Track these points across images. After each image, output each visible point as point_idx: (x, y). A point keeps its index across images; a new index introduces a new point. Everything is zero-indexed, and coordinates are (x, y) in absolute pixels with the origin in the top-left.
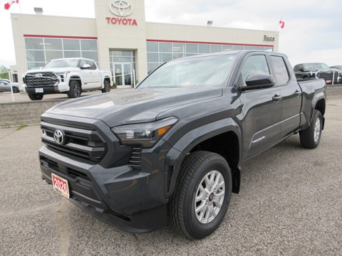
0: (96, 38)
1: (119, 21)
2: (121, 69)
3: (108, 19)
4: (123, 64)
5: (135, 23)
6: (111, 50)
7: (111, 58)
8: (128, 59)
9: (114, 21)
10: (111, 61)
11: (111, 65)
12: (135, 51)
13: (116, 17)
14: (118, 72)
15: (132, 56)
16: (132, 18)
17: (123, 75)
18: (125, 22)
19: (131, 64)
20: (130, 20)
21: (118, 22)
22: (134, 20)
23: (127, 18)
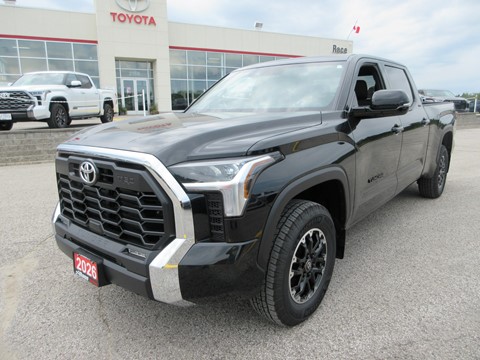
0: (96, 42)
1: (130, 19)
2: (132, 87)
3: (113, 14)
4: (135, 81)
5: (152, 21)
6: (117, 60)
7: (117, 71)
8: (143, 74)
9: (122, 18)
10: (118, 75)
11: (118, 81)
12: (152, 62)
13: (125, 13)
14: (128, 92)
15: (149, 69)
16: (149, 14)
17: (136, 96)
18: (138, 20)
19: (147, 80)
20: (146, 18)
21: (127, 20)
22: (152, 18)
23: (141, 15)
